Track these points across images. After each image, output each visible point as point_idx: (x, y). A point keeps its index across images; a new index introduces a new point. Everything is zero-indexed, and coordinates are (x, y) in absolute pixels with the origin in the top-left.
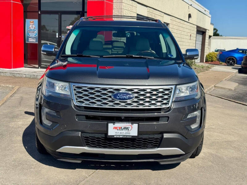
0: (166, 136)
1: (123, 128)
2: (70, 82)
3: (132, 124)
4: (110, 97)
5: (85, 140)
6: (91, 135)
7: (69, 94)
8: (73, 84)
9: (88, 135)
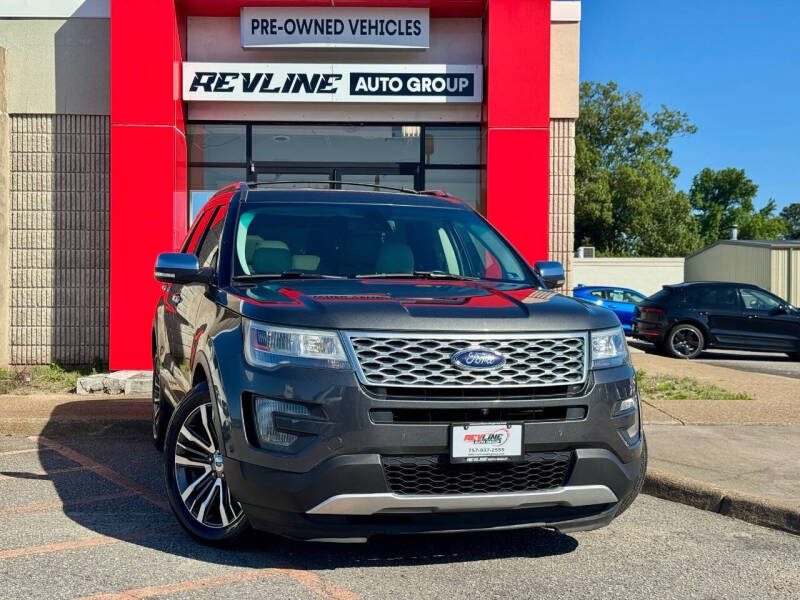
0: (581, 454)
1: (487, 437)
2: (339, 329)
3: (507, 425)
4: (447, 361)
5: (390, 475)
6: (405, 461)
7: (342, 356)
8: (349, 335)
9: (397, 462)
